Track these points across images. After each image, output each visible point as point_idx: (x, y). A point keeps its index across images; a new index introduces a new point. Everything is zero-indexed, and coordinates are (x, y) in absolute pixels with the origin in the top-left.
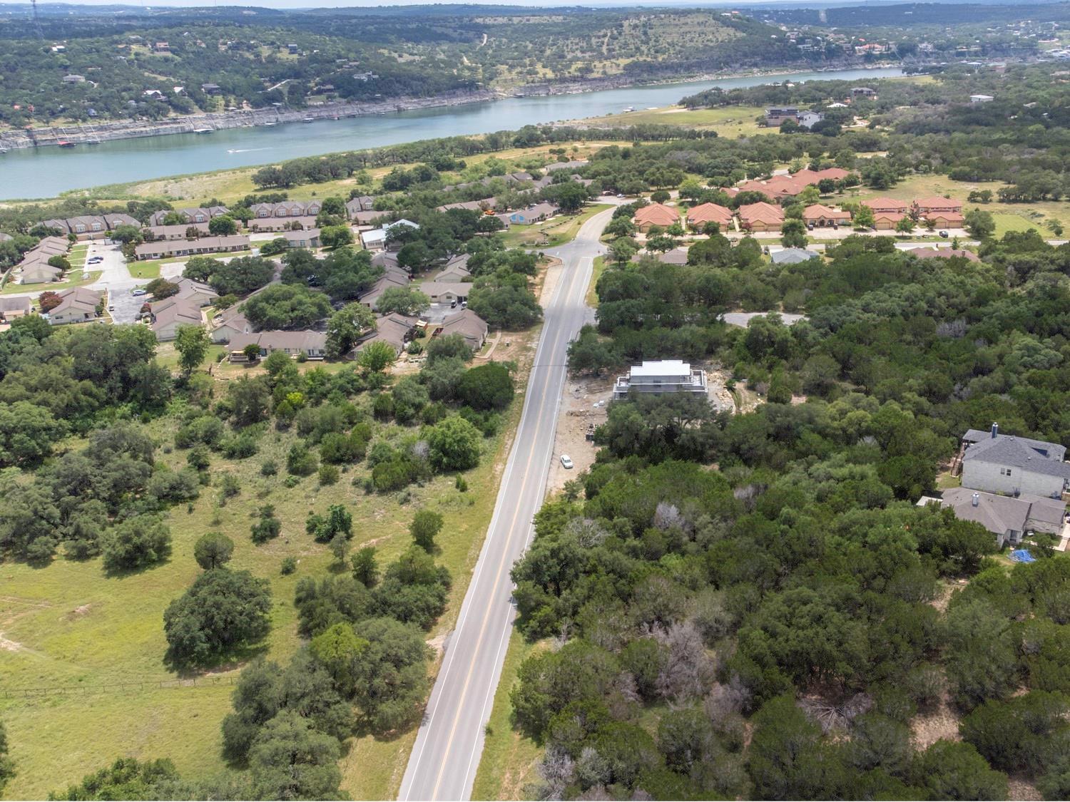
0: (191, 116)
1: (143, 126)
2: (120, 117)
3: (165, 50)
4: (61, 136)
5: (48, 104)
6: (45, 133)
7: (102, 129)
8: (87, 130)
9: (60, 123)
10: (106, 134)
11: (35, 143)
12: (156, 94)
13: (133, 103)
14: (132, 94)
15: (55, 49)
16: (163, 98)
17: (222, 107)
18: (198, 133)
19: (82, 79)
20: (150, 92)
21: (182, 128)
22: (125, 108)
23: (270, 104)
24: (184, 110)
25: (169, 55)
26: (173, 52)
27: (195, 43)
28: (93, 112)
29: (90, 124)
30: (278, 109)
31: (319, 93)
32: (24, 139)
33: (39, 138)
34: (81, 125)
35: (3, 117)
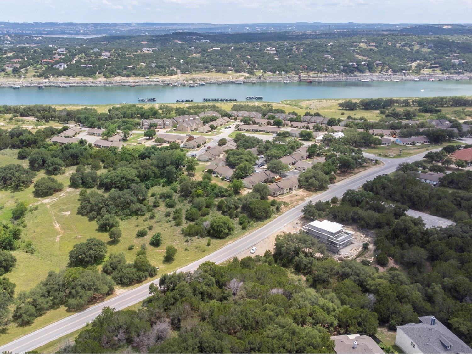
0: (363, 74)
1: (342, 77)
2: (335, 72)
3: (373, 46)
4: (310, 78)
5: (312, 66)
6: (305, 77)
7: (326, 77)
8: (320, 77)
9: (312, 74)
10: (327, 79)
11: (300, 80)
12: (353, 64)
13: (342, 67)
14: (344, 64)
15: (329, 45)
16: (356, 66)
17: (378, 72)
18: (363, 82)
19: (330, 57)
20: (351, 63)
21: (358, 79)
22: (339, 69)
23: (401, 72)
24: (362, 71)
25: (373, 48)
26: (376, 47)
27: (387, 43)
28: (326, 70)
29: (323, 74)
30: (405, 74)
31: (430, 68)
32: (297, 79)
33: (302, 78)
34: (319, 75)
35: (294, 70)
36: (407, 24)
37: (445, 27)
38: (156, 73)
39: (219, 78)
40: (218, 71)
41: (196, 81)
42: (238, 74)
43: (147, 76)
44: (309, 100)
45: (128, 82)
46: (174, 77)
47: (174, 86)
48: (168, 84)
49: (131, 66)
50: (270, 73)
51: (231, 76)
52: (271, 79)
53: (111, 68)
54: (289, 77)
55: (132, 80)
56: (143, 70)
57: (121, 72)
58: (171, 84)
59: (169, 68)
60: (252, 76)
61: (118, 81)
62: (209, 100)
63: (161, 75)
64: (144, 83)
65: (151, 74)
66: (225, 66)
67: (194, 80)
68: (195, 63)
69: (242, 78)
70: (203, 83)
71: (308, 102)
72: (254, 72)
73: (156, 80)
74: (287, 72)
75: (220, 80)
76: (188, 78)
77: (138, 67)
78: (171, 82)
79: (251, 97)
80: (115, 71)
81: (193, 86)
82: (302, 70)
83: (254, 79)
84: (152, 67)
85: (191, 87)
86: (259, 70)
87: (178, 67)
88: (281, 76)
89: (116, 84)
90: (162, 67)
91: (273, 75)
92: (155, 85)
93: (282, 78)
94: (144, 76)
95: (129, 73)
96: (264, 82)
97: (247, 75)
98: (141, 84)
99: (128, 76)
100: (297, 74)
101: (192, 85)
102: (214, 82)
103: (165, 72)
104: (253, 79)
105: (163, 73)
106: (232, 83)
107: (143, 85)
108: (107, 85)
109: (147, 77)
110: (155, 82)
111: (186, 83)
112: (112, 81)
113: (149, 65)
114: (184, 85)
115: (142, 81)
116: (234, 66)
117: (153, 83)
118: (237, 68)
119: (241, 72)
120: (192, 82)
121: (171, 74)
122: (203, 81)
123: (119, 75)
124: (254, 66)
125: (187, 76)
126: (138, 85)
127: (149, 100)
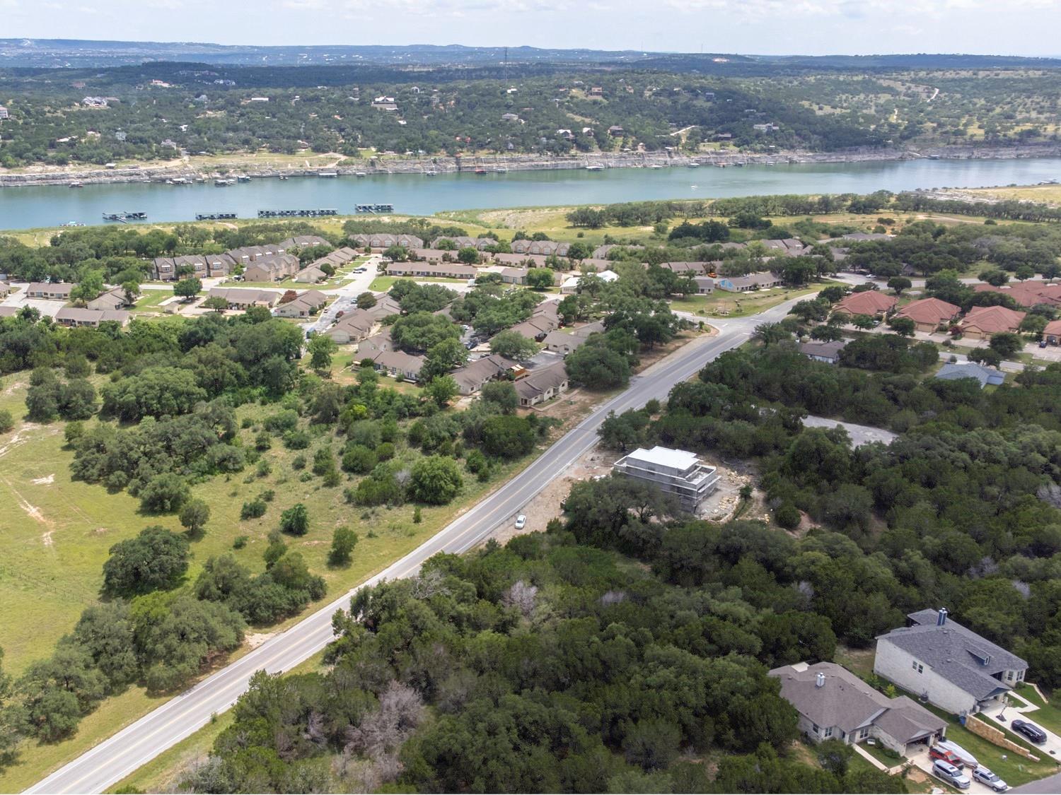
0: (588, 154)
1: (546, 161)
2: (531, 151)
3: (597, 94)
4: (480, 164)
5: (481, 138)
6: (468, 161)
7: (512, 160)
8: (501, 161)
9: (482, 154)
10: (515, 165)
11: (460, 169)
12: (566, 133)
13: (544, 140)
14: (546, 132)
15: (509, 91)
16: (571, 136)
17: (618, 148)
18: (590, 170)
19: (515, 117)
20: (561, 131)
21: (578, 164)
22: (537, 144)
23: (663, 148)
24: (585, 148)
25: (599, 98)
26: (604, 96)
27: (625, 89)
28: (511, 145)
29: (506, 156)
30: (669, 153)
31: (716, 140)
32: (452, 165)
33: (463, 165)
34: (498, 156)
35: (445, 146)
36: (642, 53)
37: (717, 60)
38: (129, 155)
39: (279, 165)
40: (275, 150)
41: (227, 172)
42: (322, 156)
43: (110, 161)
44: (495, 210)
45: (63, 177)
46: (174, 164)
47: (178, 184)
48: (163, 181)
49: (66, 140)
50: (391, 154)
51: (305, 159)
52: (398, 167)
53: (16, 144)
54: (435, 162)
55: (72, 171)
56: (96, 148)
57: (43, 152)
58: (171, 180)
59: (159, 143)
60: (354, 159)
61: (38, 176)
62: (274, 214)
63: (141, 160)
64: (103, 179)
65: (117, 156)
66: (289, 137)
67: (223, 170)
68: (217, 132)
69: (332, 166)
70: (244, 176)
71: (495, 214)
72: (357, 151)
73: (132, 171)
74: (429, 151)
75: (284, 169)
76: (209, 165)
77: (83, 140)
78: (168, 176)
79: (367, 205)
80: (27, 150)
81: (224, 184)
82: (461, 147)
83: (360, 167)
84: (116, 141)
85: (217, 185)
86: (368, 147)
87: (181, 142)
88: (417, 161)
89: (35, 183)
90: (142, 140)
91: (401, 158)
92: (131, 182)
93: (421, 163)
94: (101, 162)
95: (63, 155)
96: (382, 174)
97: (343, 158)
98: (95, 180)
99: (62, 162)
100: (452, 154)
101: (220, 181)
102: (270, 173)
103: (152, 152)
104: (358, 168)
105: (147, 155)
106: (312, 175)
107: (101, 183)
108: (12, 185)
109: (108, 165)
110: (131, 175)
111: (205, 176)
112: (24, 175)
113: (110, 137)
114: (202, 182)
115: (98, 175)
116: (307, 138)
117: (124, 179)
118: (318, 142)
119: (327, 152)
120: (218, 175)
121: (167, 157)
122: (245, 171)
123: (39, 159)
124: (355, 139)
125: (204, 160)
126: (89, 184)
127: (129, 217)
